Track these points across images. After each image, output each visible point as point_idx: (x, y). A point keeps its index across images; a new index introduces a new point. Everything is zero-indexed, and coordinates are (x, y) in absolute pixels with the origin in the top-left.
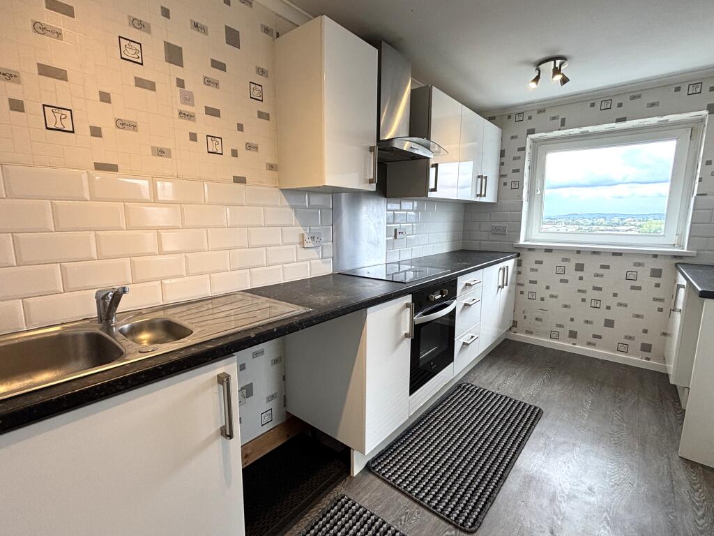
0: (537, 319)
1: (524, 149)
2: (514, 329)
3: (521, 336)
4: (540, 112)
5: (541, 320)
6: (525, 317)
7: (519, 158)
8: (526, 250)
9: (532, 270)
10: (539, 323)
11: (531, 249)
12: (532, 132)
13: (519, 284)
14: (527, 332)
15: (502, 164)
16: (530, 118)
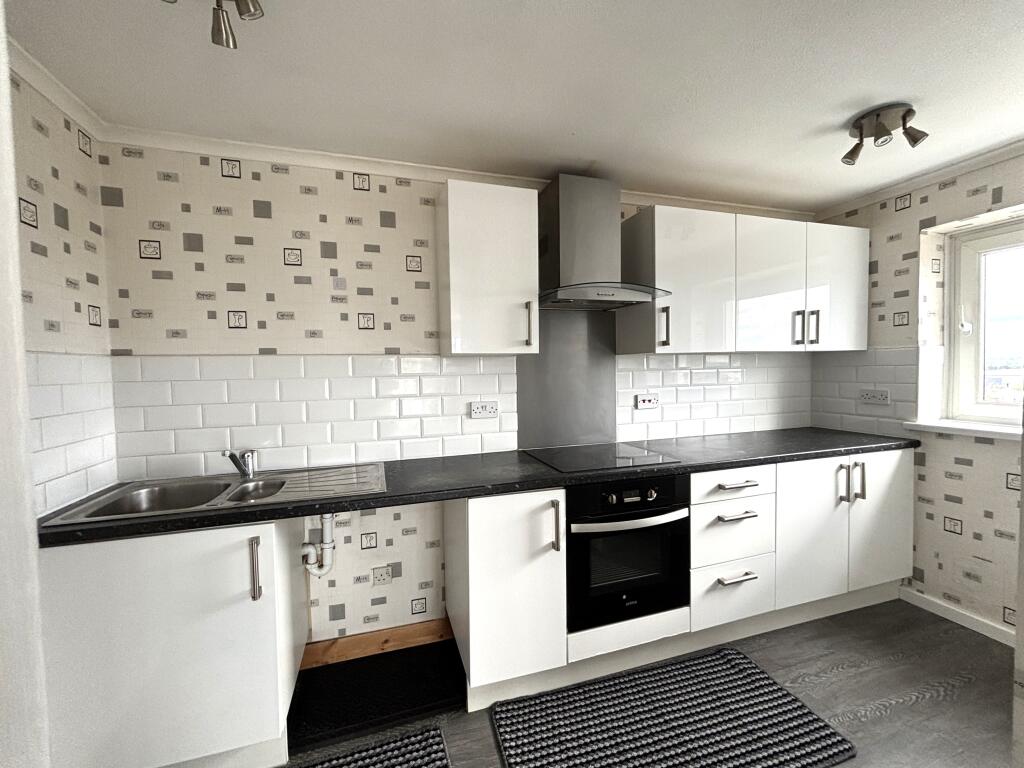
0: (968, 575)
1: (915, 255)
2: (917, 584)
3: (932, 602)
4: (944, 185)
5: (977, 578)
6: (940, 566)
7: (907, 271)
8: (934, 436)
9: (950, 475)
10: (973, 584)
11: (943, 435)
12: (930, 223)
13: (921, 499)
14: (948, 597)
15: (874, 285)
16: (924, 200)
